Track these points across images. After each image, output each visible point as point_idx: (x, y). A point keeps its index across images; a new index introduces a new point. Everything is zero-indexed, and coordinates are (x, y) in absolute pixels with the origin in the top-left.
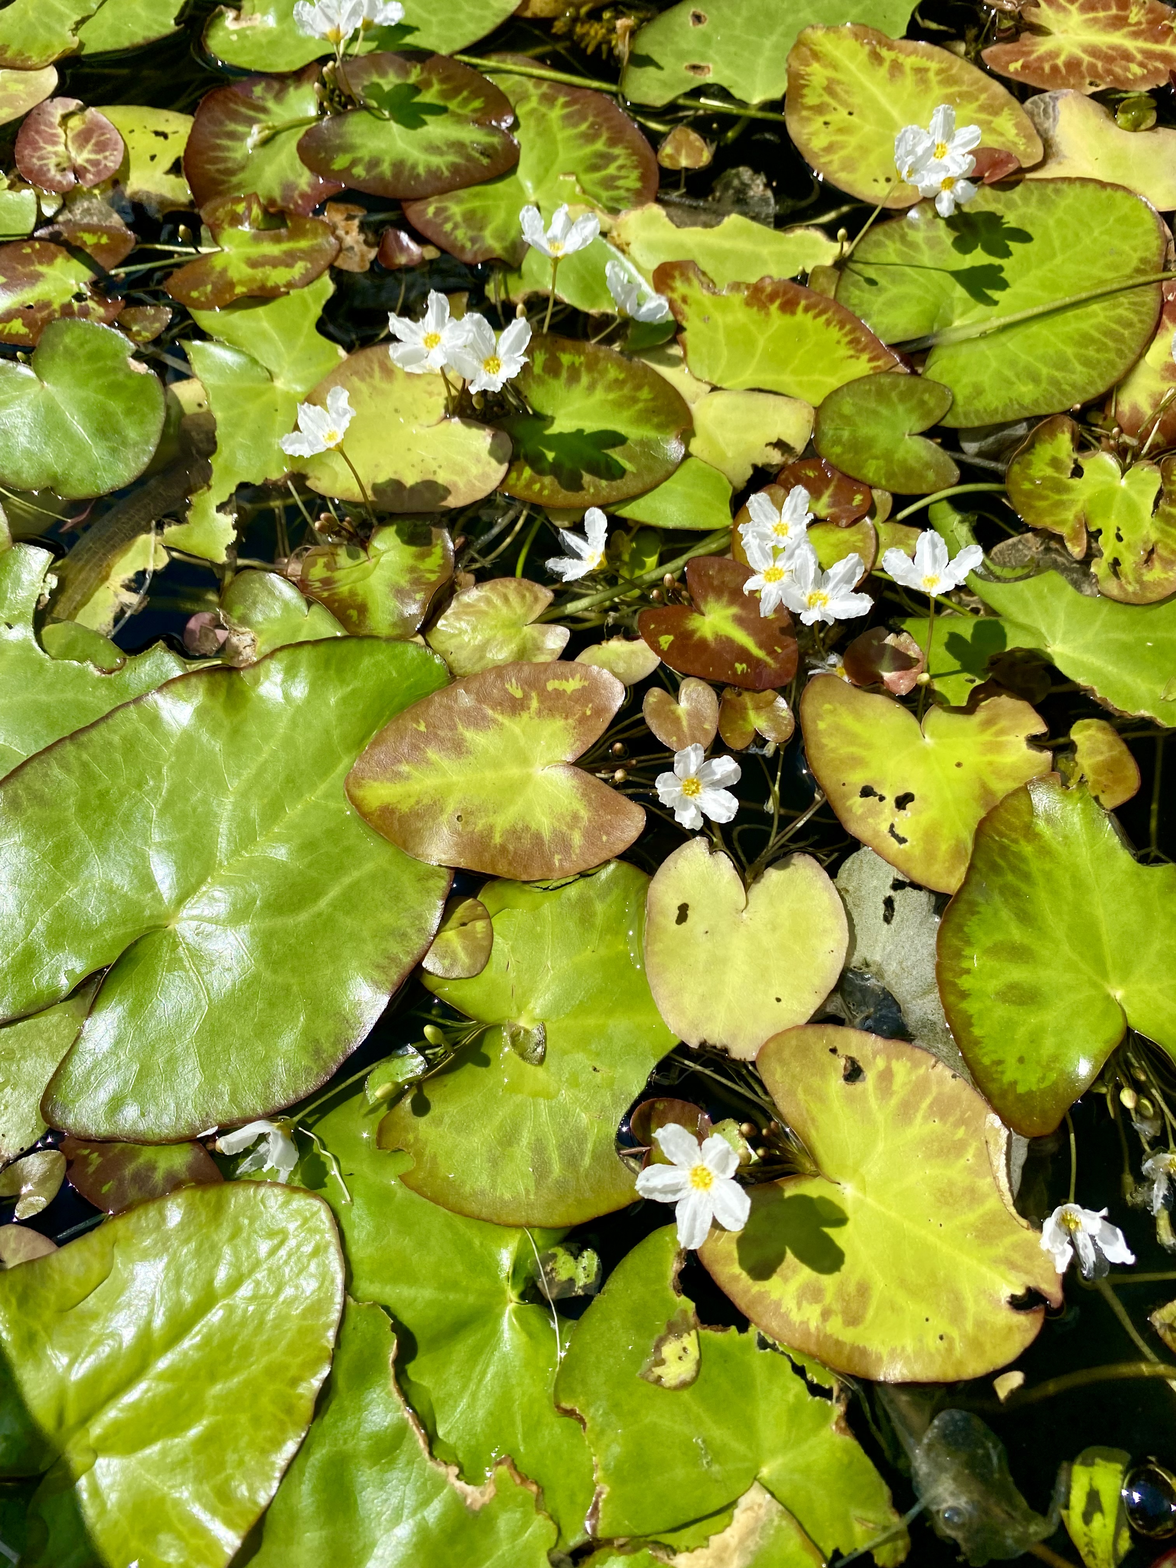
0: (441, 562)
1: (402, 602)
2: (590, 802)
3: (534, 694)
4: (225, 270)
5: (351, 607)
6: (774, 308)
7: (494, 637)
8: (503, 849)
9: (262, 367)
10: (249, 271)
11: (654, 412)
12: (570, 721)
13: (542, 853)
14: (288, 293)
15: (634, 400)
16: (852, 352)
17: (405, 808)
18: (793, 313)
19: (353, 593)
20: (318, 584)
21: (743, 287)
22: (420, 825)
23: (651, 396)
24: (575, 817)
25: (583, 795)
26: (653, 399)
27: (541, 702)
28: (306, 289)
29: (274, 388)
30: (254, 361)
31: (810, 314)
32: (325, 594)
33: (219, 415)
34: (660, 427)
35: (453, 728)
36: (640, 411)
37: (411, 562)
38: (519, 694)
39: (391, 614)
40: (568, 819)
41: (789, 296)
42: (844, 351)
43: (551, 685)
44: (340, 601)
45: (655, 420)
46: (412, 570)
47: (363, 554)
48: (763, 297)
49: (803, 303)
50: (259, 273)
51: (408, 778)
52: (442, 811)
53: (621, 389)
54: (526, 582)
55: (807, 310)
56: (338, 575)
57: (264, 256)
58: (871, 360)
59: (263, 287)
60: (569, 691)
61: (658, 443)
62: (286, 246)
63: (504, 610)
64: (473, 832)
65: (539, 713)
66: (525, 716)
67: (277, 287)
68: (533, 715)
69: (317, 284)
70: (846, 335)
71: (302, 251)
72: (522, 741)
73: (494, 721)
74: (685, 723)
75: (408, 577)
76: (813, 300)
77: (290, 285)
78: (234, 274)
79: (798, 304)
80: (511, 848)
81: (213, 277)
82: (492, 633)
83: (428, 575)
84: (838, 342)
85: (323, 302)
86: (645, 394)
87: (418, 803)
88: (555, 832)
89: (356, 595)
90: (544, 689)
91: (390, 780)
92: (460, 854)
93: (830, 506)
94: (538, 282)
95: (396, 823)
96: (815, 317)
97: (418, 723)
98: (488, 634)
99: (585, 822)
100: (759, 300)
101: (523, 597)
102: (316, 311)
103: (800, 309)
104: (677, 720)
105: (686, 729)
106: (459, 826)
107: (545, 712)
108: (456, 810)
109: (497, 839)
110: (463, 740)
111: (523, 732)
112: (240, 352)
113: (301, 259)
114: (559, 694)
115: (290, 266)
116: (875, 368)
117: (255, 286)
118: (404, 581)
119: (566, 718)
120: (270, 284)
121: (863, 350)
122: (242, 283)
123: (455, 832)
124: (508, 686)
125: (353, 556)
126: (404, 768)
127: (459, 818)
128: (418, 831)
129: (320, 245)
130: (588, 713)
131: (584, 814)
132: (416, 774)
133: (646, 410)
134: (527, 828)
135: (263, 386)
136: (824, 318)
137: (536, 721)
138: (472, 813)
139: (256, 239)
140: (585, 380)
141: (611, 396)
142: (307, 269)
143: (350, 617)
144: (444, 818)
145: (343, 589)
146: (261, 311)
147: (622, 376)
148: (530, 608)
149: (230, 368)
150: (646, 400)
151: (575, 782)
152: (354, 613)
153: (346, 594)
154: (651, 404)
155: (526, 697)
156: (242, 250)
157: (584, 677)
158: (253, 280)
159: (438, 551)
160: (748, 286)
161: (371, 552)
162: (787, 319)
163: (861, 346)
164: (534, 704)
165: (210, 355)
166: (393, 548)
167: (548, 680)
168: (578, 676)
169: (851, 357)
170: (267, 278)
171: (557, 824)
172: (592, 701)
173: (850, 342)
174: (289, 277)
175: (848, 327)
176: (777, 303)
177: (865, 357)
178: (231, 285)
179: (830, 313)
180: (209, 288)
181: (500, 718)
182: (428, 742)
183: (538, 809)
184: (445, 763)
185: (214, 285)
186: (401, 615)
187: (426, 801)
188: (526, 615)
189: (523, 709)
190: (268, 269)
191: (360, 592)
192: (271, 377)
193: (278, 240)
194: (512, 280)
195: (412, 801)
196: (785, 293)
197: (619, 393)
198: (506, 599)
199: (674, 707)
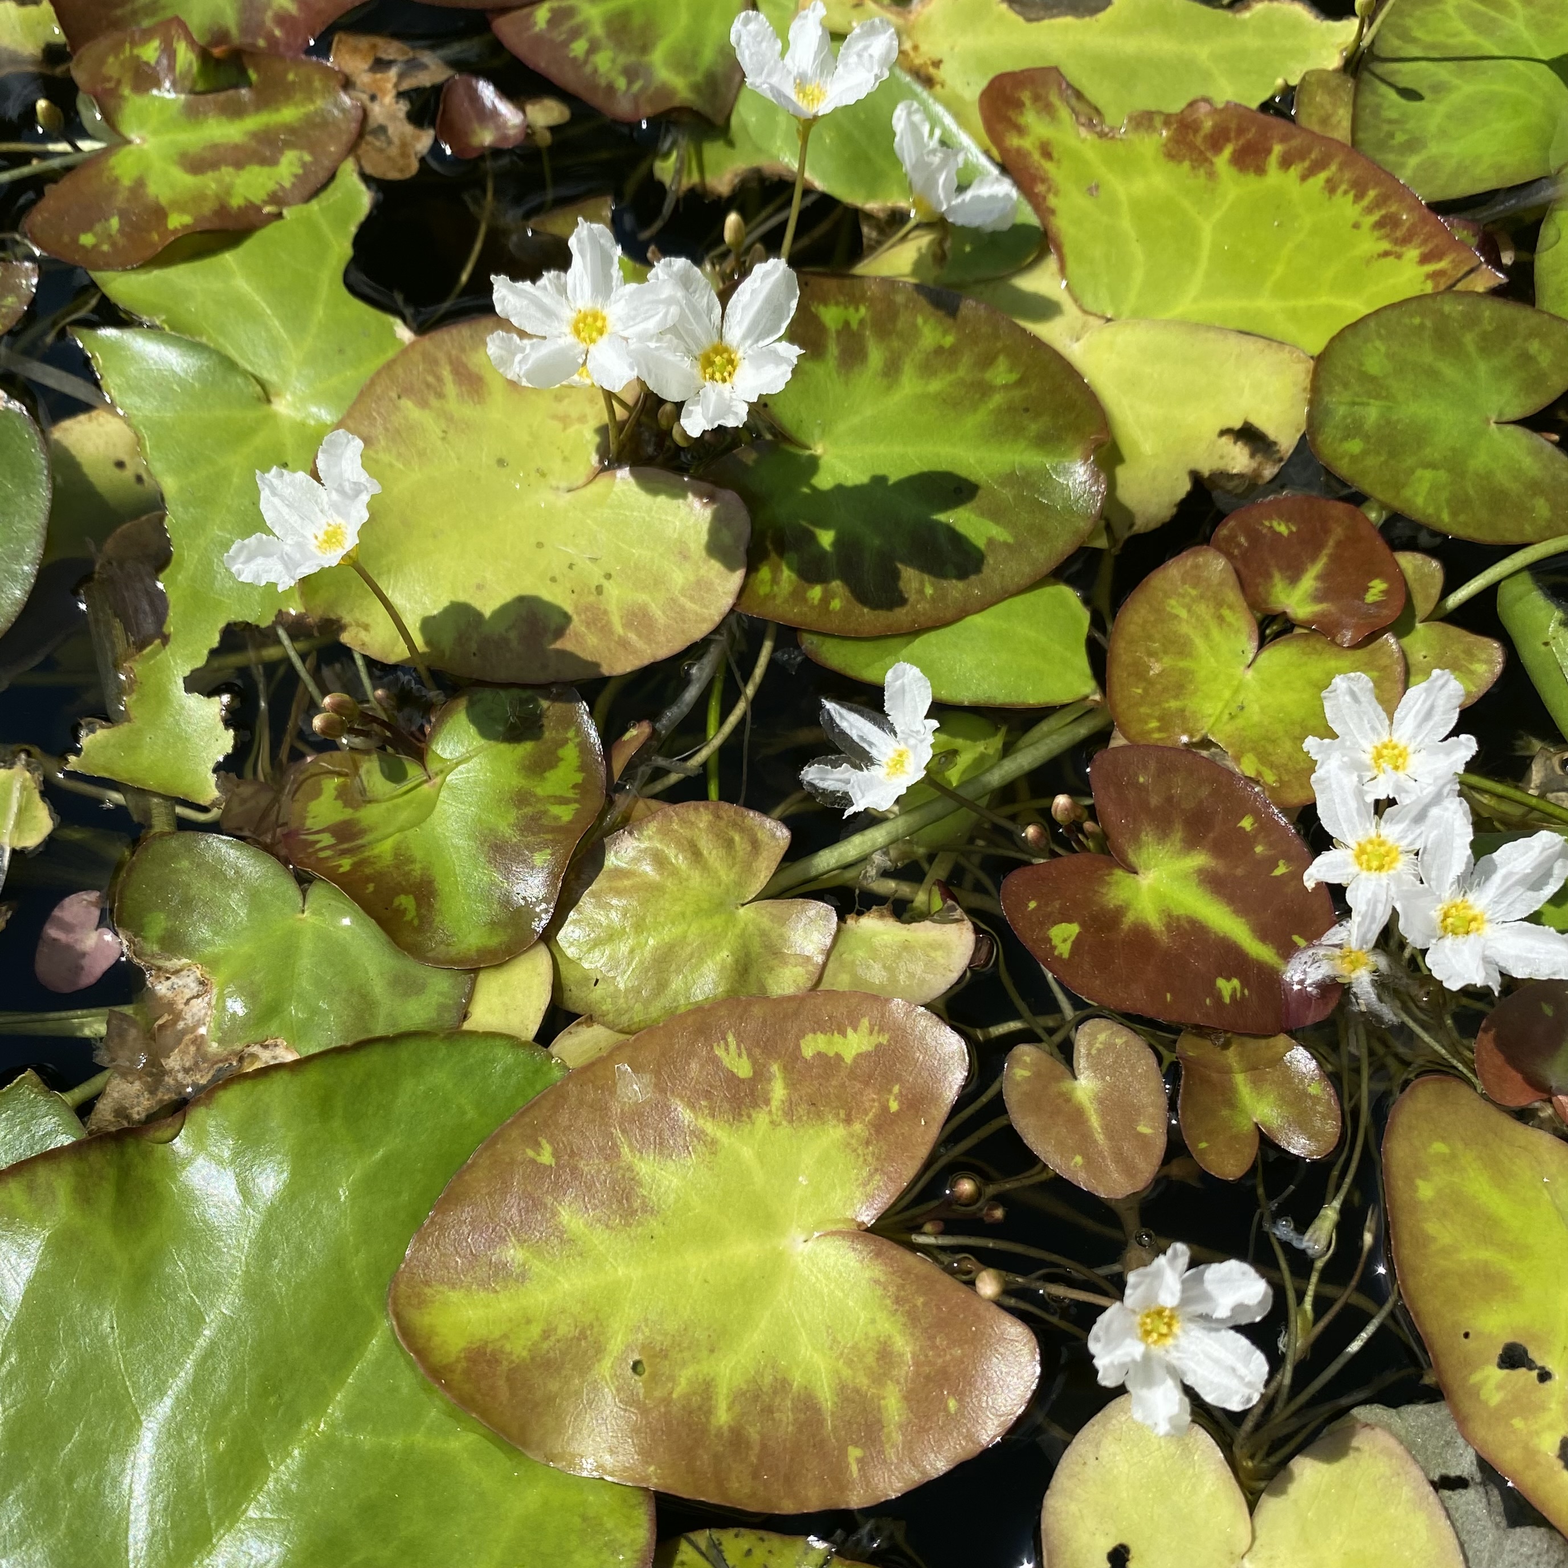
0: (579, 778)
1: (507, 873)
2: (913, 1318)
3: (775, 1068)
4: (140, 184)
5: (400, 889)
6: (1222, 160)
7: (682, 940)
8: (737, 1439)
9: (245, 374)
10: (187, 180)
11: (1028, 409)
12: (858, 1127)
13: (820, 1445)
14: (279, 216)
15: (984, 390)
16: (1385, 245)
17: (518, 1349)
18: (1260, 170)
19: (402, 858)
20: (327, 839)
21: (1158, 121)
22: (554, 1386)
23: (1014, 377)
24: (885, 1354)
25: (898, 1300)
26: (1020, 383)
27: (791, 1085)
28: (314, 205)
29: (274, 417)
30: (229, 365)
31: (1295, 171)
32: (346, 864)
33: (169, 485)
34: (1045, 441)
35: (611, 1154)
36: (999, 411)
37: (517, 781)
38: (743, 1069)
39: (486, 897)
40: (870, 1359)
41: (1250, 135)
42: (1370, 244)
43: (812, 1045)
44: (378, 878)
45: (1034, 428)
46: (521, 799)
47: (413, 770)
48: (1199, 141)
49: (1278, 149)
50: (210, 183)
51: (522, 1277)
52: (599, 1350)
53: (951, 368)
54: (729, 810)
55: (1286, 163)
56: (369, 815)
57: (214, 147)
58: (1424, 259)
59: (222, 210)
60: (848, 1057)
61: (1046, 476)
62: (253, 122)
63: (696, 878)
64: (667, 1401)
65: (790, 1112)
66: (761, 1118)
67: (252, 208)
68: (778, 1116)
69: (333, 195)
70: (1369, 210)
71: (291, 130)
72: (759, 1177)
73: (698, 1134)
74: (1095, 1121)
75: (513, 816)
76: (1295, 143)
77: (277, 198)
78: (158, 190)
79: (1268, 151)
80: (753, 1433)
81: (120, 199)
82: (677, 931)
83: (556, 810)
84: (1356, 226)
85: (353, 229)
86: (1001, 374)
87: (546, 1335)
88: (847, 1394)
89: (411, 860)
90: (796, 1055)
91: (484, 1284)
92: (646, 1454)
93: (1318, 597)
94: (759, 150)
95: (502, 1383)
96: (1304, 178)
97: (537, 1146)
98: (668, 933)
99: (906, 1367)
100: (1192, 147)
101: (729, 844)
102: (342, 249)
103: (1273, 159)
104: (1076, 1117)
105: (1100, 1137)
106: (638, 1383)
107: (802, 1109)
108: (629, 1348)
109: (722, 1416)
110: (635, 1181)
111: (761, 1157)
112: (196, 347)
113: (288, 145)
114: (829, 1064)
115: (271, 161)
116: (1434, 276)
117: (208, 208)
118: (506, 825)
119: (848, 1121)
120: (236, 202)
121: (1405, 241)
122: (180, 207)
123: (630, 1401)
124: (719, 1052)
125: (395, 774)
126: (513, 1253)
127: (636, 1367)
128: (550, 1399)
129: (320, 113)
130: (894, 1106)
131: (904, 1346)
132: (537, 1266)
133: (1010, 409)
134: (782, 1385)
135: (251, 415)
136: (1323, 176)
137: (785, 1130)
138: (664, 1354)
139: (192, 113)
140: (876, 356)
141: (935, 386)
142: (304, 165)
143: (401, 912)
144: (605, 1367)
145: (384, 849)
146: (229, 258)
147: (949, 340)
148: (748, 869)
149: (181, 382)
150: (1006, 387)
151: (877, 1271)
152: (406, 902)
153: (388, 859)
154: (1017, 394)
155: (760, 1075)
156: (167, 138)
157: (881, 1025)
158: (200, 197)
159: (570, 753)
160: (1168, 120)
161: (433, 766)
162: (1251, 183)
163: (1399, 234)
164: (778, 1091)
165: (136, 358)
166: (478, 751)
167: (801, 1035)
168: (865, 1022)
169: (1386, 254)
170: (228, 190)
171: (846, 1373)
172: (899, 1079)
173: (1379, 225)
174: (271, 186)
175: (1372, 194)
176: (1228, 151)
177: (1412, 253)
178: (159, 213)
179: (1333, 168)
180: (115, 222)
181: (709, 1127)
182: (558, 1188)
183: (804, 1338)
184: (599, 1239)
185: (123, 215)
186: (506, 901)
187: (564, 1329)
188: (739, 884)
189: (755, 1105)
190: (226, 172)
191: (418, 854)
192: (266, 395)
193: (235, 111)
194: (712, 151)
195: (535, 1331)
196: (1240, 131)
197: (951, 377)
198: (695, 854)
199: (1066, 1085)
